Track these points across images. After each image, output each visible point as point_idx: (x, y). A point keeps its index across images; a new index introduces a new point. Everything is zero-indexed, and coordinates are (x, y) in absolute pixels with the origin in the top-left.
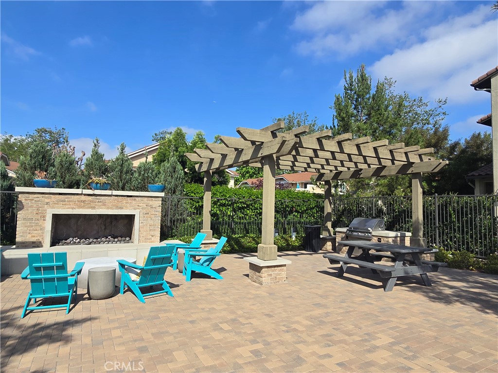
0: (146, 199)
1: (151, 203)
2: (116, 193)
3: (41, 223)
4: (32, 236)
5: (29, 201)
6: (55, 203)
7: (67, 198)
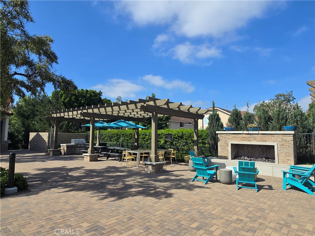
0: (281, 136)
1: (285, 138)
2: (261, 132)
3: (227, 148)
4: (224, 154)
5: (222, 138)
6: (232, 138)
7: (237, 136)
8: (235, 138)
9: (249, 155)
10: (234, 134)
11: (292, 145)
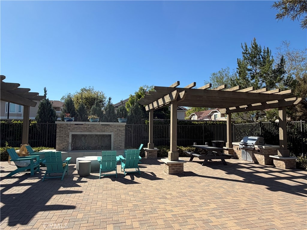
1: (119, 128)
2: (101, 123)
3: (67, 139)
4: (63, 145)
5: (61, 128)
6: (73, 129)
7: (79, 126)
8: (77, 129)
9: (86, 144)
10: (75, 124)
11: (124, 134)
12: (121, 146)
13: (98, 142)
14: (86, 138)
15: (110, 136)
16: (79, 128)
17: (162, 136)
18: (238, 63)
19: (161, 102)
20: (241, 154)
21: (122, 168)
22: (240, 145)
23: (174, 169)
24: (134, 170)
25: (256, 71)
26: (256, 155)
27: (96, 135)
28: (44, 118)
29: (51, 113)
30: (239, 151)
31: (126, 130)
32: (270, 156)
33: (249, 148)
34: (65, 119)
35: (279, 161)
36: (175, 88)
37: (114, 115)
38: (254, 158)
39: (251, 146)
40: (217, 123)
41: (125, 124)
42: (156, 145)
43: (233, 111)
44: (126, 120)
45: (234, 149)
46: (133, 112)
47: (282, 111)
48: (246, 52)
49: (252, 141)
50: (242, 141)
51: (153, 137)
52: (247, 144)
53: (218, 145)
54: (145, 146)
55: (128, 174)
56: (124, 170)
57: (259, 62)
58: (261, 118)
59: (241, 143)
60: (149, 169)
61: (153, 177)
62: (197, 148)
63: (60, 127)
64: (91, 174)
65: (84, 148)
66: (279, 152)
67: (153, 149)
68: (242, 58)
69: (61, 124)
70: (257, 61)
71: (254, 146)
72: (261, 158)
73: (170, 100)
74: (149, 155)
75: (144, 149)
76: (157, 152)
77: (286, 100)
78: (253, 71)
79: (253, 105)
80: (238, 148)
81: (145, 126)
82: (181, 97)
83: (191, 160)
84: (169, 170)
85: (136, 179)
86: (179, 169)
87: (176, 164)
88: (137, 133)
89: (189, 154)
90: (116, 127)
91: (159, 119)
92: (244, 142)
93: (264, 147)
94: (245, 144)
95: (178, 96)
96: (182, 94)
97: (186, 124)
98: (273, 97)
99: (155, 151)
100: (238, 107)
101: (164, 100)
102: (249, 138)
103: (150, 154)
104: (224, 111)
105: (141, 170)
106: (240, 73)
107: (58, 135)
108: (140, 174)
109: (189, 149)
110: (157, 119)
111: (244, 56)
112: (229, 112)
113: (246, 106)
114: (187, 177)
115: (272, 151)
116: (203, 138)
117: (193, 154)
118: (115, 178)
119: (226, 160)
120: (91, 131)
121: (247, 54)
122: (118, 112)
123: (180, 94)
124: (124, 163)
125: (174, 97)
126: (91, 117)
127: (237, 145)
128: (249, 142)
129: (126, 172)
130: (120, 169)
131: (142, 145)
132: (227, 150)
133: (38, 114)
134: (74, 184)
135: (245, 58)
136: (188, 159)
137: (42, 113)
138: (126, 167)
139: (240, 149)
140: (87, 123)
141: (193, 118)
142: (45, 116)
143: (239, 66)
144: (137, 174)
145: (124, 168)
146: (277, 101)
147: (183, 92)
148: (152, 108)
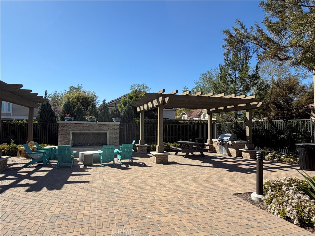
1: (114, 127)
2: (98, 123)
3: (68, 137)
4: (65, 142)
5: (63, 127)
6: (73, 128)
7: (78, 125)
8: (76, 128)
9: (84, 141)
10: (75, 124)
11: (118, 132)
12: (115, 143)
13: (95, 140)
14: (84, 136)
15: (106, 133)
16: (79, 127)
17: (152, 134)
18: (220, 69)
19: (150, 104)
20: (219, 149)
21: (118, 160)
22: (218, 141)
23: (160, 159)
24: (128, 161)
25: (235, 76)
26: (230, 149)
27: (93, 133)
28: (44, 118)
29: (51, 114)
30: (217, 146)
31: (120, 129)
32: (239, 149)
33: (224, 143)
34: (66, 119)
35: (245, 153)
36: (161, 95)
37: (108, 115)
38: (228, 152)
39: (226, 141)
40: (201, 122)
41: (119, 123)
42: (146, 142)
43: (214, 112)
44: (120, 120)
45: (213, 145)
46: (125, 112)
47: (248, 112)
48: (227, 59)
49: (227, 138)
50: (220, 137)
51: (144, 135)
52: (223, 139)
53: (200, 141)
54: (137, 142)
55: (124, 163)
56: (120, 161)
57: (238, 68)
58: (239, 118)
59: (219, 139)
60: (140, 160)
61: (144, 165)
62: (181, 143)
63: (61, 126)
64: (93, 164)
65: (83, 144)
66: (246, 146)
67: (144, 145)
68: (224, 64)
69: (62, 124)
70: (236, 68)
71: (228, 141)
72: (233, 151)
73: (157, 104)
74: (140, 151)
75: (136, 145)
76: (147, 148)
77: (251, 104)
78: (233, 76)
79: (228, 107)
80: (217, 144)
81: (137, 125)
82: (166, 102)
83: (176, 154)
84: (156, 160)
85: (130, 167)
86: (164, 159)
87: (162, 155)
88: (130, 131)
89: (174, 149)
90: (112, 126)
91: (149, 119)
92: (222, 138)
93: (235, 142)
94: (222, 140)
95: (164, 101)
96: (167, 99)
97: (174, 123)
98: (241, 101)
99: (145, 147)
100: (216, 109)
101: (152, 104)
102: (225, 135)
103: (141, 149)
104: (206, 112)
105: (134, 161)
106: (221, 78)
107: (60, 133)
108: (132, 164)
109: (175, 145)
110: (147, 119)
111: (225, 62)
112: (210, 113)
113: (223, 108)
114: (171, 165)
115: (242, 145)
116: (188, 136)
117: (177, 149)
118: (113, 166)
119: (205, 153)
120: (89, 129)
121: (228, 60)
122: (112, 113)
123: (165, 99)
124: (120, 155)
125: (160, 101)
126: (89, 118)
127: (216, 141)
128: (225, 138)
129: (122, 162)
130: (117, 161)
131: (134, 141)
132: (208, 145)
133: (38, 115)
134: (82, 170)
135: (226, 64)
136: (174, 153)
137: (42, 114)
138: (121, 159)
139: (218, 144)
140: (85, 122)
141: (183, 117)
142: (45, 116)
143: (221, 71)
144: (131, 163)
145: (120, 159)
146: (244, 105)
147: (168, 98)
148: (143, 109)
